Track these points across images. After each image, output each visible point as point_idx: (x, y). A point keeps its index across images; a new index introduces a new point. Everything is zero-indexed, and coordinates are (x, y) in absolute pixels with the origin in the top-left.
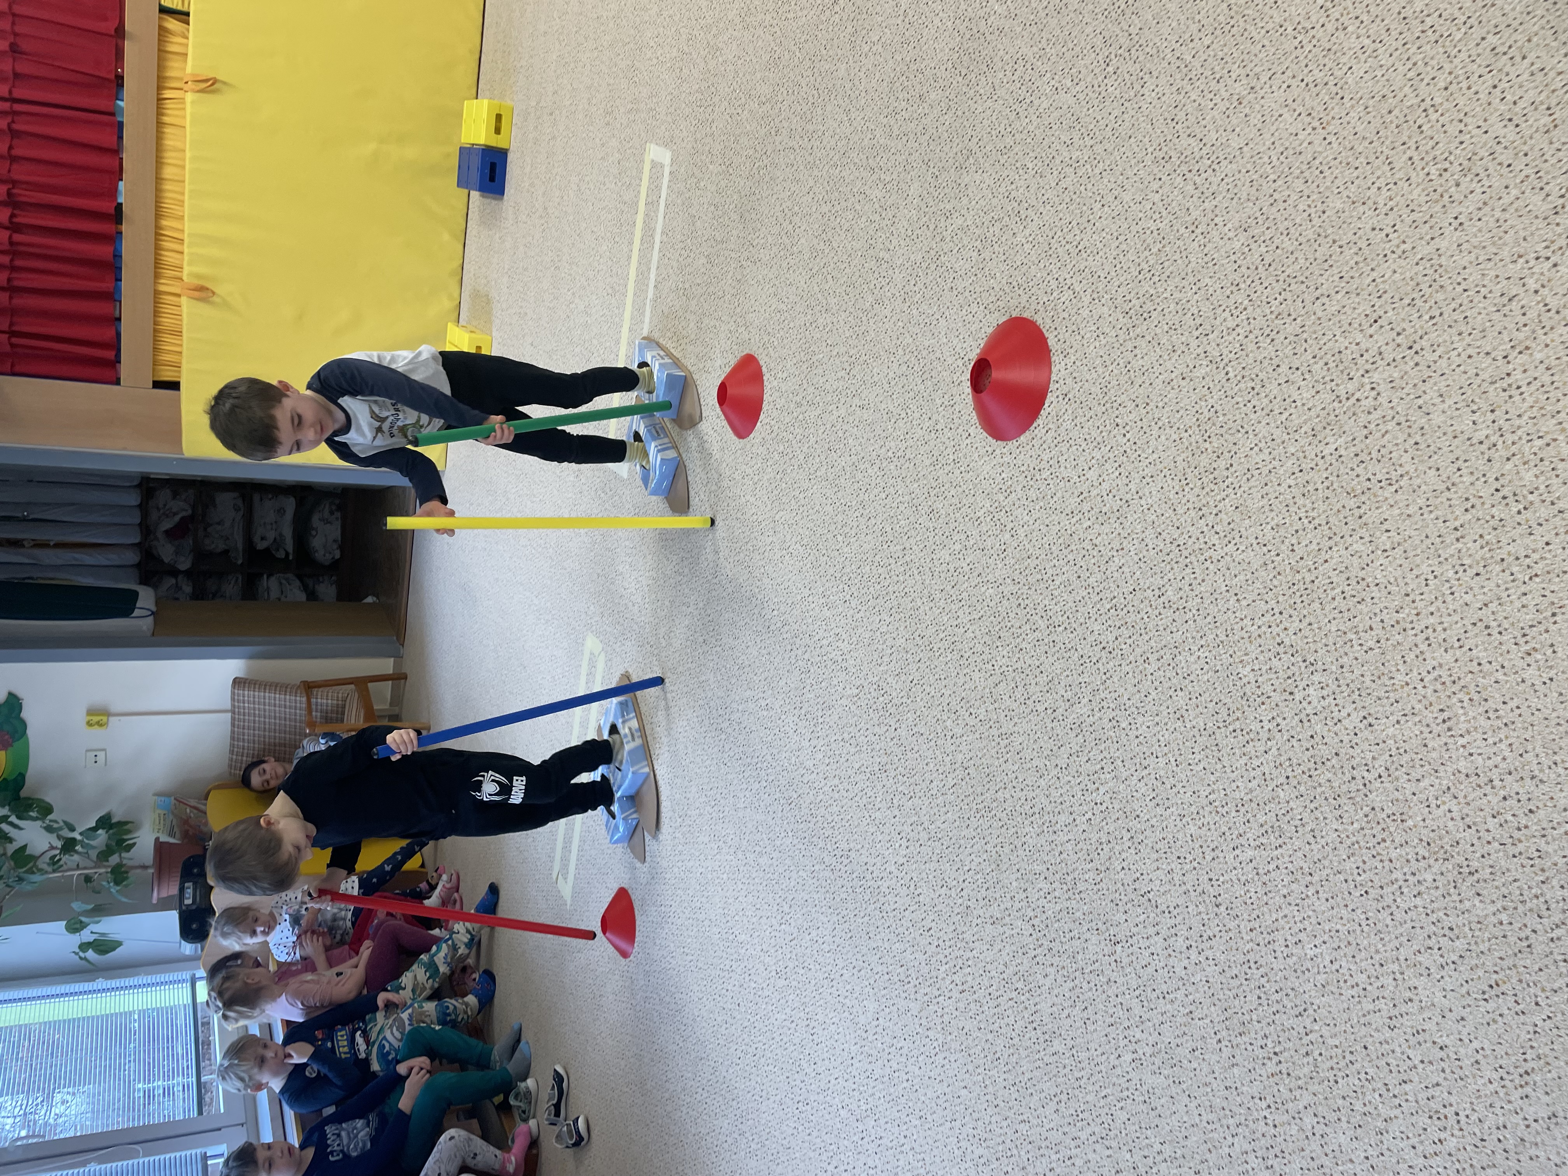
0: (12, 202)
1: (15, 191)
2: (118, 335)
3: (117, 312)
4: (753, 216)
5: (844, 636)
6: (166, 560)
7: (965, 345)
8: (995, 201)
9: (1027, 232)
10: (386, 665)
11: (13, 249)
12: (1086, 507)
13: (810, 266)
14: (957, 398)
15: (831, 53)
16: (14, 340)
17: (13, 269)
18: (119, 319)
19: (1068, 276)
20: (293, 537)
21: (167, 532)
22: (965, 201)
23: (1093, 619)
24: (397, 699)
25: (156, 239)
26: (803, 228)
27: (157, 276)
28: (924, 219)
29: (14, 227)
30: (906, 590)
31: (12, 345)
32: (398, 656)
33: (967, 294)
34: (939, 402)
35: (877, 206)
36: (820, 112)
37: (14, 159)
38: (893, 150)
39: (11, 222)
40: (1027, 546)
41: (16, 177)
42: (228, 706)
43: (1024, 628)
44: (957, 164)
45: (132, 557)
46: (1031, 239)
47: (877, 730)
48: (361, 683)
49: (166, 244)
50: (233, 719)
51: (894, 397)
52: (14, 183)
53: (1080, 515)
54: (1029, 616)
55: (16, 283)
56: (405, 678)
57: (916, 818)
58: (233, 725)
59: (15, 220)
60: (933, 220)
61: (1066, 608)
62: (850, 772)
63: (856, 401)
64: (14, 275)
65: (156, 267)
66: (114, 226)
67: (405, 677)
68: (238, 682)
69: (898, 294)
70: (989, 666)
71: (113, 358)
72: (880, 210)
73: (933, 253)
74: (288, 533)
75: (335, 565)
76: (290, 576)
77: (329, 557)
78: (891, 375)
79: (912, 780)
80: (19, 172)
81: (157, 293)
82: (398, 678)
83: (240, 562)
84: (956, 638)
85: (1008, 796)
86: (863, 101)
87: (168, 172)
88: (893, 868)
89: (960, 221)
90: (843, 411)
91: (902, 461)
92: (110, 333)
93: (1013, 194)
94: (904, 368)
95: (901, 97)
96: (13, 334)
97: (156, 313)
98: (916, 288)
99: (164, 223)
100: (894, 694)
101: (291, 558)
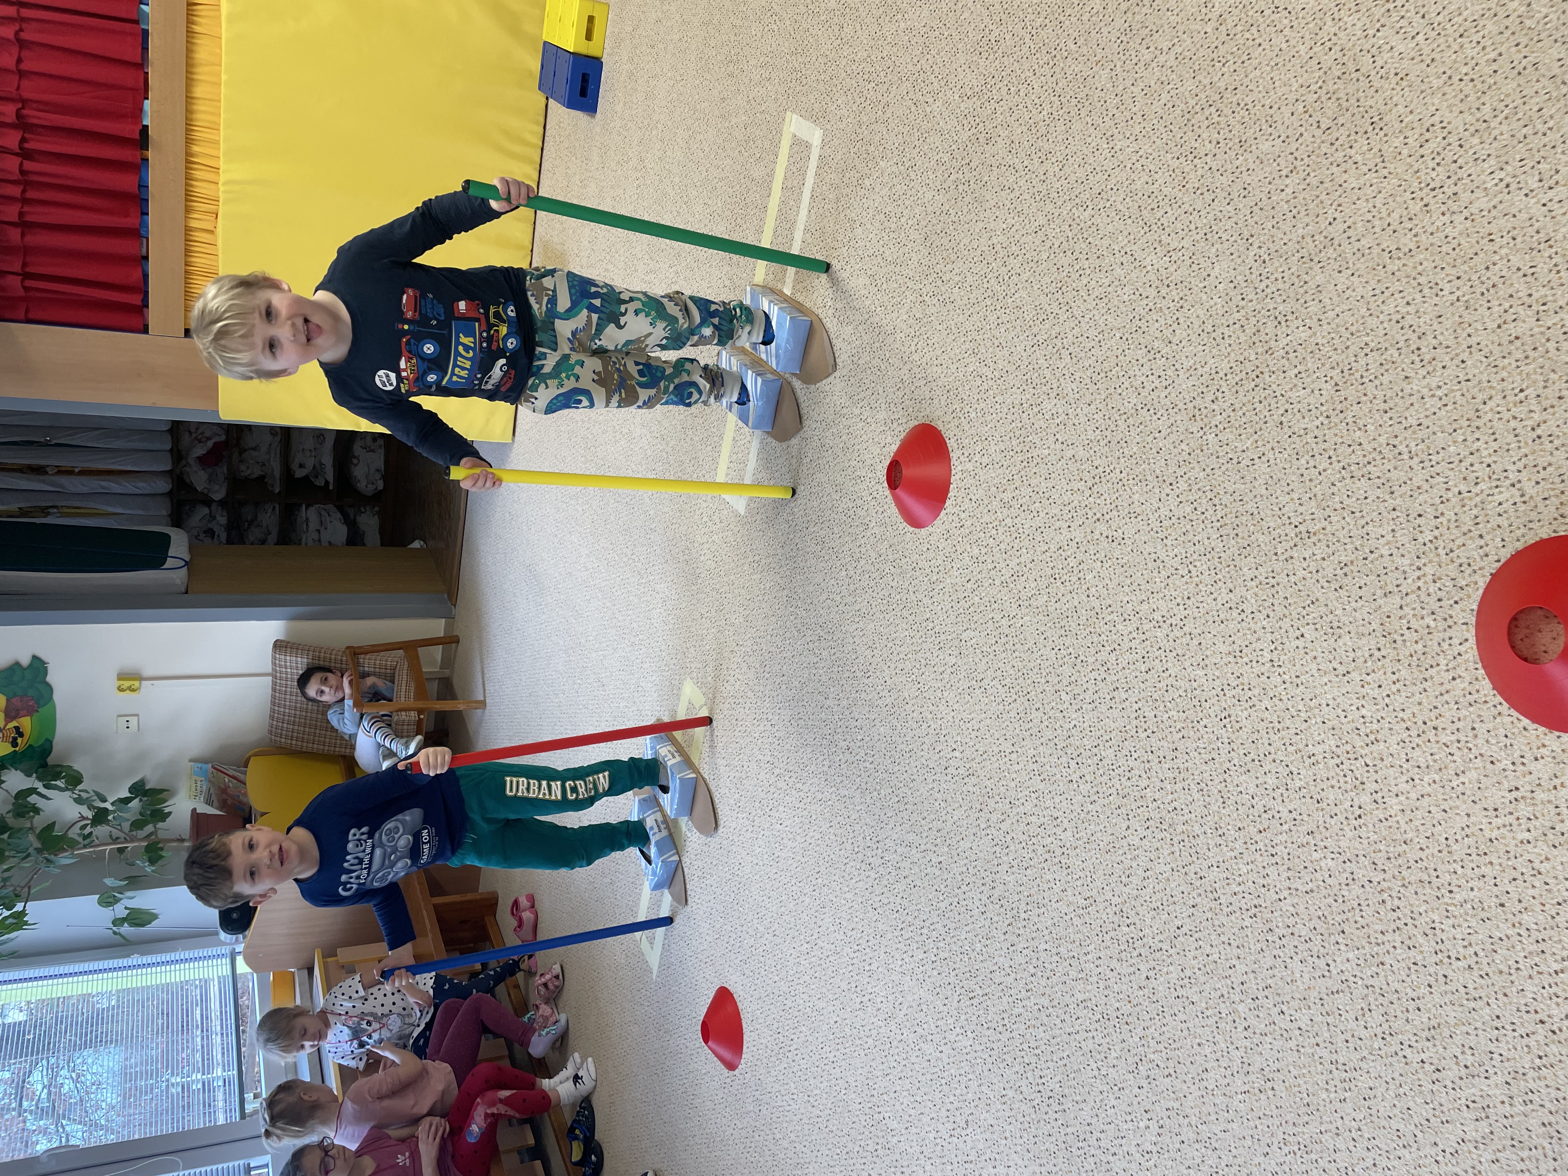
0: (22, 124)
1: (25, 112)
2: (146, 276)
3: (144, 250)
4: (945, 241)
5: (1066, 824)
6: (199, 489)
7: (1301, 509)
8: (1372, 322)
9: (1434, 382)
10: (436, 627)
11: (25, 180)
12: (1524, 811)
13: (1035, 330)
14: (1282, 578)
15: (1084, 50)
16: (29, 283)
17: (25, 201)
18: (146, 258)
19: (1511, 467)
20: (334, 466)
21: (200, 459)
22: (1314, 307)
23: (1525, 973)
24: (448, 662)
25: (187, 168)
26: (1024, 277)
27: (188, 210)
28: (1237, 316)
29: (26, 154)
30: (1175, 804)
31: (26, 289)
32: (450, 617)
33: (1309, 438)
34: (1249, 574)
35: (1152, 277)
36: (1061, 128)
37: (22, 74)
38: (1186, 207)
39: (21, 148)
40: (1404, 827)
41: (26, 95)
42: (270, 670)
43: (1389, 937)
44: (1304, 252)
45: (163, 486)
46: (1439, 393)
47: (1114, 964)
48: (411, 647)
49: (197, 174)
50: (274, 684)
51: (1168, 542)
52: (25, 102)
53: (1511, 819)
54: (1400, 924)
55: (28, 218)
56: (458, 642)
57: (1176, 1105)
58: (274, 690)
59: (26, 145)
60: (1253, 321)
61: (1473, 938)
62: (1067, 999)
63: (1101, 527)
64: (26, 209)
65: (186, 200)
66: (138, 153)
67: (456, 640)
68: (279, 646)
69: (1181, 405)
70: (1322, 963)
71: (140, 303)
72: (1157, 283)
73: (1249, 367)
74: (328, 461)
75: (377, 497)
76: (330, 507)
77: (371, 487)
78: (1164, 512)
79: (1171, 1054)
80: (30, 89)
81: (188, 230)
82: (450, 641)
83: (277, 491)
84: (1260, 901)
85: (1341, 1146)
86: (1138, 128)
87: (199, 91)
88: (1133, 1150)
89: (1303, 334)
90: (1078, 535)
91: (1177, 633)
92: (137, 274)
93: (1409, 319)
94: (1189, 509)
95: (1205, 136)
96: (27, 276)
97: (188, 252)
98: (1215, 407)
99: (195, 149)
100: (1147, 931)
101: (331, 488)
